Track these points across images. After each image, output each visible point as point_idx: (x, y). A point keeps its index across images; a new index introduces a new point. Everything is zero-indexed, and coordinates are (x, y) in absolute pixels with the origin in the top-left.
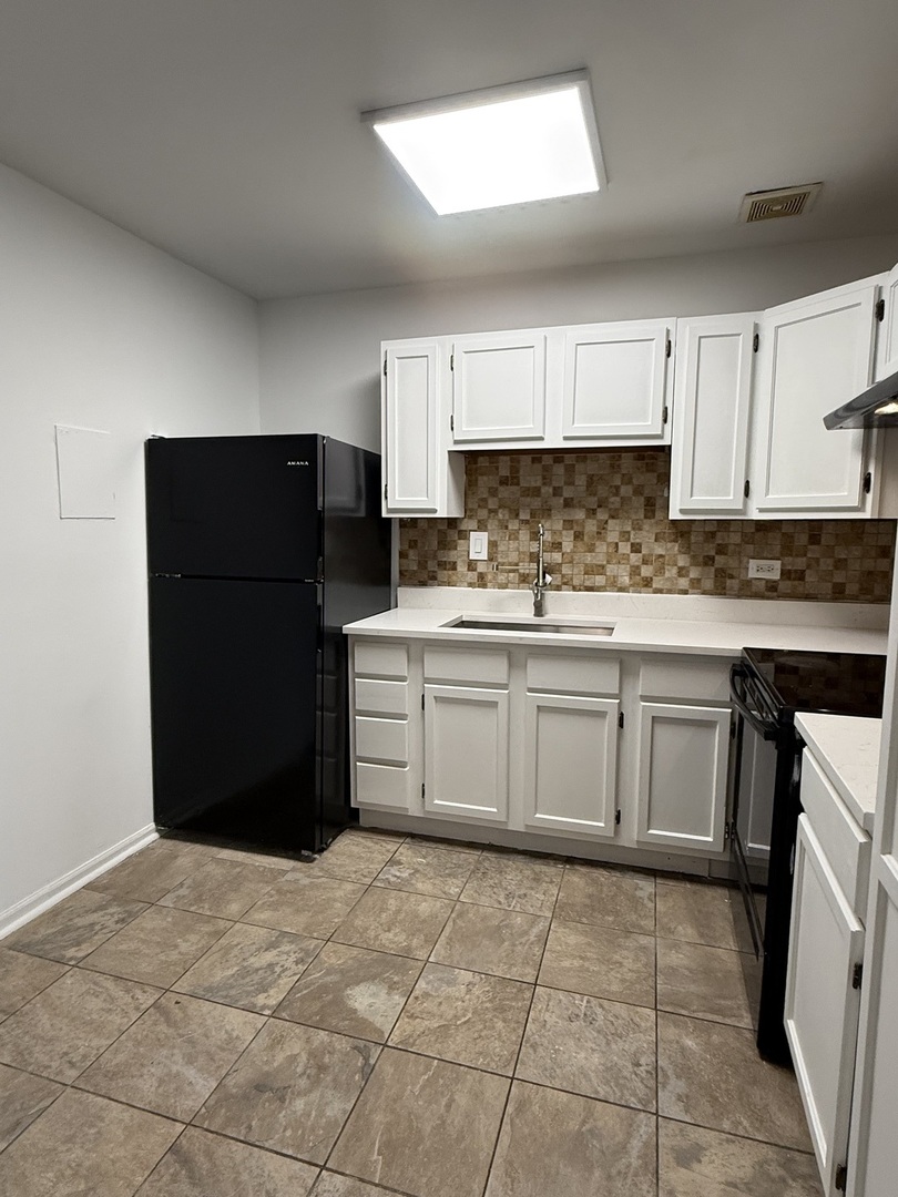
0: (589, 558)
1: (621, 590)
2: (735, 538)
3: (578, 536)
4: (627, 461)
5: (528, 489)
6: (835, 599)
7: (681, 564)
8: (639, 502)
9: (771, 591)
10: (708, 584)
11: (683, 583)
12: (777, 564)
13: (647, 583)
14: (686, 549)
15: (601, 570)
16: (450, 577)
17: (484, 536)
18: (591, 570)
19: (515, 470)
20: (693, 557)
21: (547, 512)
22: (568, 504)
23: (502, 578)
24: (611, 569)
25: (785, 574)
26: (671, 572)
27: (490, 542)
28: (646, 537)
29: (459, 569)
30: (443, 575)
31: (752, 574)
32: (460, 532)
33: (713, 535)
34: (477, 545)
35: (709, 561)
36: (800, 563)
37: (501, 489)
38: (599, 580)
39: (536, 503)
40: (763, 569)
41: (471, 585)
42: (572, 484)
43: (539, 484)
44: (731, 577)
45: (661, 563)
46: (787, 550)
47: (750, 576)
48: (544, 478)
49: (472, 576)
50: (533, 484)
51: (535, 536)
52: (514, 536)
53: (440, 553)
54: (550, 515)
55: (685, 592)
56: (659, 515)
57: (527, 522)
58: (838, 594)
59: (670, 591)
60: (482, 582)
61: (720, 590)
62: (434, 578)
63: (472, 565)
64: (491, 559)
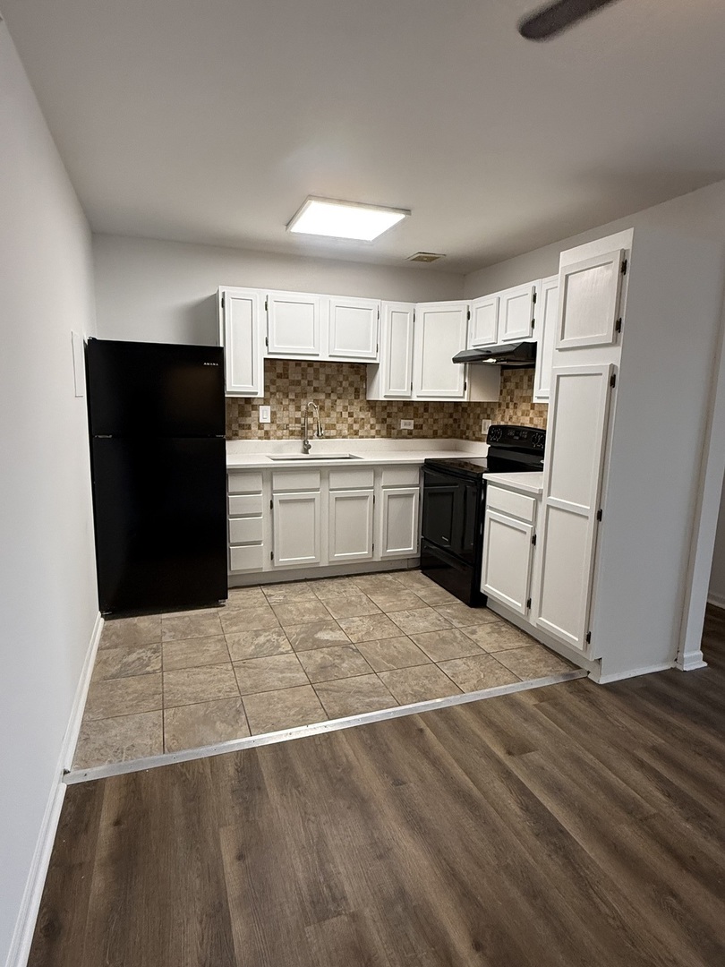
0: (327, 421)
1: (344, 437)
2: (395, 409)
3: (322, 408)
4: (346, 369)
5: (294, 381)
6: (434, 438)
7: (372, 423)
8: (352, 390)
9: (410, 435)
10: (384, 432)
11: (373, 432)
12: (412, 421)
13: (356, 433)
14: (374, 415)
15: (333, 427)
16: (246, 433)
17: (268, 408)
18: (329, 427)
19: (286, 369)
20: (377, 419)
21: (304, 395)
22: (316, 390)
23: (279, 433)
24: (339, 426)
25: (415, 426)
26: (367, 427)
27: (272, 412)
28: (355, 409)
29: (252, 428)
30: (242, 432)
31: (402, 427)
32: (253, 406)
33: (385, 408)
34: (264, 414)
35: (384, 421)
36: (421, 421)
37: (278, 380)
38: (333, 432)
39: (298, 389)
40: (406, 425)
41: (260, 438)
42: (318, 379)
43: (300, 378)
44: (394, 429)
45: (362, 422)
46: (416, 415)
47: (402, 428)
48: (303, 375)
49: (261, 433)
50: (296, 378)
51: (298, 408)
52: (286, 408)
53: (240, 419)
54: (306, 397)
55: (374, 437)
56: (361, 397)
57: (293, 400)
58: (435, 435)
59: (367, 437)
60: (267, 436)
61: (389, 436)
62: (237, 435)
63: (260, 426)
64: (272, 422)
